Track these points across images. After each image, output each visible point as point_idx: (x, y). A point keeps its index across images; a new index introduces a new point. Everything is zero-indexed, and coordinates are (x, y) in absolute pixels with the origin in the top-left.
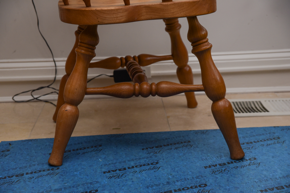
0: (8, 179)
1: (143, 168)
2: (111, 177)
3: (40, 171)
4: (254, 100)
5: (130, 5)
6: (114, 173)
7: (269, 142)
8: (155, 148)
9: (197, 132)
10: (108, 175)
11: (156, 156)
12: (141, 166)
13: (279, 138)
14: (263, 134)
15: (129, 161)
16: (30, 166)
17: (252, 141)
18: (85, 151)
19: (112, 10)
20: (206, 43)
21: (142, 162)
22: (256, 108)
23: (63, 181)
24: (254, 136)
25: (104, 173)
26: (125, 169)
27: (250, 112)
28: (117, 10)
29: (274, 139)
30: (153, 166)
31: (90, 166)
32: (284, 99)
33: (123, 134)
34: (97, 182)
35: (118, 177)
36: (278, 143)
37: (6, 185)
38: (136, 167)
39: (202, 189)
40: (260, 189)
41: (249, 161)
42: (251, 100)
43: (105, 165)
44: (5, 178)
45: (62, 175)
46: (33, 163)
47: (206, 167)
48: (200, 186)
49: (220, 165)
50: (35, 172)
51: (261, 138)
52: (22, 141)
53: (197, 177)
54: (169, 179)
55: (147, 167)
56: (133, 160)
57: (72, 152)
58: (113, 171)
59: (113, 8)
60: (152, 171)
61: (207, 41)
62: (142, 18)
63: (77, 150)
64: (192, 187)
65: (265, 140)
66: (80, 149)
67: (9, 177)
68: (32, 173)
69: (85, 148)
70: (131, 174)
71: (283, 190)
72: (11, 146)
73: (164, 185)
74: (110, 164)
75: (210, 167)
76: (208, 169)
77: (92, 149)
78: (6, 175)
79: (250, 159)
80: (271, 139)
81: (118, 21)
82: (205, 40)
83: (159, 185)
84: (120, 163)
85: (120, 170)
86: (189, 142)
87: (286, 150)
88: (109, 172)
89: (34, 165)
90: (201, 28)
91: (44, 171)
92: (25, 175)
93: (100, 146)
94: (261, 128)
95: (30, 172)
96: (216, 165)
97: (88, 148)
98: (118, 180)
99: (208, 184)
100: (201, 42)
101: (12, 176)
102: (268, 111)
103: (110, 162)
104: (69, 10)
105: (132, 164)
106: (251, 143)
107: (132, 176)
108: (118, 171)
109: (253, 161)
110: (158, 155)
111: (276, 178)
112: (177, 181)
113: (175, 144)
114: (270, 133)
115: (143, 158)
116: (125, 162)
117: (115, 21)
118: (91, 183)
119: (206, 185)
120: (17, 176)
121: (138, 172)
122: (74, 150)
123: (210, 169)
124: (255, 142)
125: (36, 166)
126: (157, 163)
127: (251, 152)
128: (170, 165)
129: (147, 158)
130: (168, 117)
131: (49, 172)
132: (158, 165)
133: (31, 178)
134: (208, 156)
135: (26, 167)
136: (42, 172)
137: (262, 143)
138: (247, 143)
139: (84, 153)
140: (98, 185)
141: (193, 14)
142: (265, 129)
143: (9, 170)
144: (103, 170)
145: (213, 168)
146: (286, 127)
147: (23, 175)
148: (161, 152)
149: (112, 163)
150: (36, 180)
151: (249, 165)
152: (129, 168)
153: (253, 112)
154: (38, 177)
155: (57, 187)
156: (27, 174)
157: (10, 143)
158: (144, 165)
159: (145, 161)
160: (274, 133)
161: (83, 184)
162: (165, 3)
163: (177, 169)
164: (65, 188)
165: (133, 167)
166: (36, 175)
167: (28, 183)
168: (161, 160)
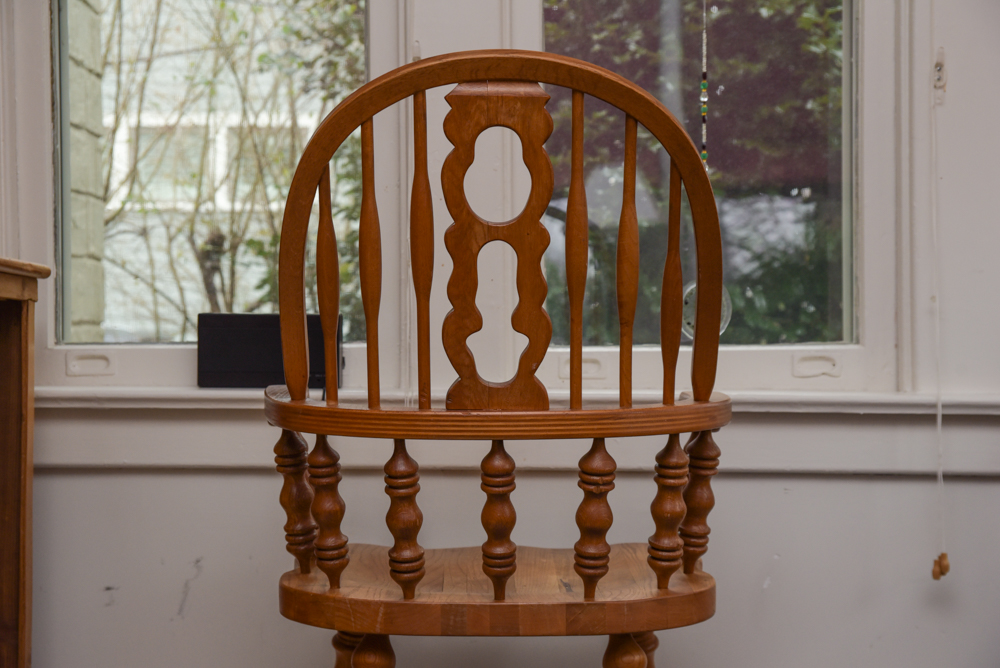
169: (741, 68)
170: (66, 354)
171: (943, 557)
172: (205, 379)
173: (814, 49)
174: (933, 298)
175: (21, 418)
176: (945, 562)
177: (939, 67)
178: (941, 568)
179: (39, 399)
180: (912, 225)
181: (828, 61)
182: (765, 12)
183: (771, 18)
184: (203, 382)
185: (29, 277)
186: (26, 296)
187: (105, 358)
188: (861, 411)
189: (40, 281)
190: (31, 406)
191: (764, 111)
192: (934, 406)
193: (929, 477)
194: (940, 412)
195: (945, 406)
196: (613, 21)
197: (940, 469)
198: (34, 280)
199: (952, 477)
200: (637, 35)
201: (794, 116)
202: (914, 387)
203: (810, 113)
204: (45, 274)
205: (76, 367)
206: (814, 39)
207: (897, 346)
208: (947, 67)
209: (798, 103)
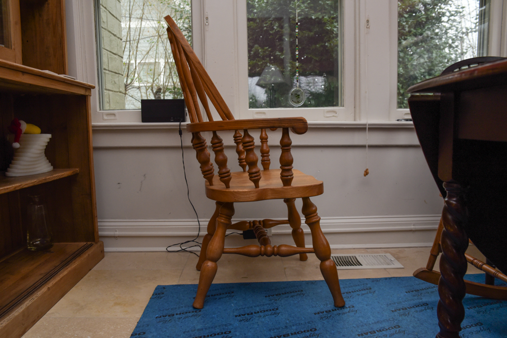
0: (162, 317)
1: (266, 313)
2: (241, 321)
3: (186, 313)
4: (351, 255)
5: (260, 188)
6: (244, 316)
7: (363, 292)
8: (275, 296)
9: (308, 283)
10: (239, 318)
11: (276, 303)
12: (264, 311)
13: (370, 289)
14: (359, 285)
15: (255, 306)
16: (179, 308)
17: (351, 291)
18: (221, 296)
19: (246, 192)
20: (316, 217)
21: (266, 307)
22: (352, 261)
23: (204, 322)
24: (352, 286)
25: (236, 316)
26: (252, 314)
27: (348, 265)
28: (250, 192)
29: (367, 289)
30: (274, 312)
31: (225, 310)
32: (373, 255)
33: (250, 283)
34: (230, 324)
35: (247, 321)
36: (371, 293)
37: (161, 323)
38: (261, 312)
39: (313, 332)
40: (357, 333)
41: (348, 309)
42: (348, 255)
43: (237, 309)
44: (161, 317)
45: (203, 317)
46: (182, 306)
47: (315, 314)
48: (311, 330)
49: (326, 312)
50: (183, 314)
51: (357, 288)
52: (173, 285)
53: (309, 323)
54: (286, 323)
55: (269, 313)
56: (258, 306)
57: (211, 297)
58: (243, 315)
59: (246, 190)
60: (273, 316)
61: (317, 215)
62: (268, 197)
63: (215, 295)
64: (304, 331)
65: (360, 291)
66: (217, 295)
67: (163, 316)
68: (180, 314)
69: (221, 294)
70: (257, 318)
71: (375, 334)
72: (165, 290)
73: (283, 328)
74: (240, 309)
75: (318, 313)
76: (317, 315)
77: (226, 295)
78: (161, 315)
79: (349, 307)
80: (365, 290)
81: (250, 200)
82: (315, 214)
83: (279, 328)
84: (248, 308)
85: (248, 314)
86: (302, 291)
87: (376, 299)
88: (240, 316)
89: (182, 307)
90: (312, 205)
91: (189, 312)
92: (175, 316)
93: (233, 292)
94: (357, 279)
95: (179, 313)
96: (323, 312)
97: (223, 294)
98: (247, 323)
99: (317, 329)
100: (312, 215)
101: (166, 316)
102: (361, 265)
103: (240, 307)
104: (213, 190)
105: (258, 309)
106: (350, 293)
107: (258, 320)
108: (246, 316)
109: (351, 309)
110: (278, 302)
111: (370, 324)
112: (293, 325)
113: (291, 292)
114: (363, 284)
115: (266, 304)
116: (252, 307)
117: (247, 200)
118: (226, 325)
119: (316, 330)
120: (169, 316)
121: (262, 317)
122: (212, 295)
123: (319, 315)
124: (352, 292)
125: (184, 308)
126: (277, 309)
127: (350, 301)
128: (288, 311)
129: (269, 304)
130: (285, 268)
131: (193, 313)
132: (278, 311)
133: (179, 318)
134: (317, 304)
135: (176, 308)
136: (188, 314)
137: (358, 293)
138: (347, 293)
139: (220, 299)
140: (230, 327)
141: (307, 196)
142: (359, 280)
143: (163, 310)
144: (235, 314)
145: (321, 314)
146: (376, 279)
147: (173, 315)
148: (280, 299)
149: (242, 308)
150: (183, 320)
151: (349, 312)
152: (255, 313)
153: (351, 265)
154: (185, 318)
155: (199, 327)
156: (177, 314)
157: (164, 287)
158: (267, 311)
159: (268, 307)
160: (367, 284)
161: (219, 326)
162: (285, 187)
163: (292, 315)
164: (206, 329)
165: (258, 312)
166: (184, 316)
167: (177, 322)
168: (280, 307)
169: (307, 34)
170: (103, 113)
171: (367, 170)
172: (144, 119)
173: (327, 28)
174: (366, 92)
175: (88, 132)
176: (367, 171)
177: (368, 21)
178: (366, 173)
179: (94, 126)
180: (360, 70)
181: (332, 31)
182: (313, 17)
183: (315, 19)
184: (143, 121)
185: (89, 88)
186: (87, 94)
187: (114, 115)
188: (345, 127)
189: (92, 90)
190: (91, 129)
191: (314, 46)
192: (366, 125)
193: (363, 147)
194: (367, 127)
195: (369, 125)
196: (270, 21)
197: (367, 145)
198: (90, 89)
199: (371, 147)
200: (277, 24)
201: (322, 48)
202: (360, 120)
203: (327, 46)
204: (94, 88)
205: (105, 117)
206: (328, 25)
207: (355, 107)
208: (370, 22)
209: (323, 44)
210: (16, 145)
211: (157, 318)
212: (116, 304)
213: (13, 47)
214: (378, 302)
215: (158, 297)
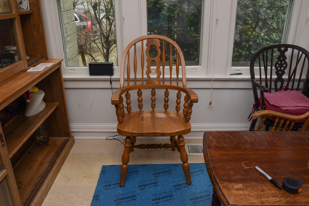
1: (152, 185)
2: (140, 189)
3: (117, 184)
4: (199, 144)
7: (199, 173)
8: (157, 174)
9: (174, 166)
10: (139, 188)
14: (198, 168)
16: (113, 181)
18: (132, 173)
21: (152, 182)
22: (199, 149)
23: (124, 190)
24: (194, 169)
25: (138, 187)
31: (134, 183)
34: (136, 192)
36: (202, 173)
37: (105, 190)
38: (150, 184)
39: (171, 197)
40: (190, 199)
44: (105, 186)
46: (114, 179)
47: (174, 186)
48: (170, 196)
49: (179, 185)
51: (197, 170)
52: (110, 165)
53: (170, 192)
54: (160, 192)
55: (154, 185)
56: (149, 180)
58: (141, 186)
60: (155, 187)
64: (167, 197)
68: (114, 185)
70: (148, 188)
71: (197, 199)
73: (158, 195)
74: (140, 182)
75: (175, 186)
77: (135, 173)
78: (105, 185)
80: (200, 171)
83: (157, 195)
84: (144, 181)
85: (144, 186)
86: (170, 171)
87: (204, 178)
93: (138, 171)
98: (143, 191)
99: (173, 195)
101: (107, 186)
105: (148, 182)
108: (143, 186)
110: (158, 178)
111: (197, 193)
112: (163, 193)
113: (165, 172)
115: (153, 180)
116: (146, 181)
118: (134, 192)
119: (172, 196)
120: (109, 186)
121: (150, 187)
123: (175, 187)
125: (115, 181)
128: (162, 184)
129: (154, 179)
130: (165, 154)
132: (157, 184)
133: (113, 187)
134: (176, 180)
136: (117, 185)
137: (196, 173)
138: (192, 173)
139: (132, 175)
140: (136, 193)
144: (138, 185)
145: (177, 187)
147: (111, 185)
148: (159, 176)
150: (115, 189)
152: (147, 185)
154: (116, 187)
155: (122, 193)
156: (112, 185)
157: (106, 167)
161: (131, 192)
163: (164, 186)
164: (125, 194)
165: (148, 184)
167: (113, 190)
168: (159, 181)
170: (68, 69)
171: (211, 102)
172: (91, 74)
174: (213, 61)
177: (217, 20)
178: (210, 103)
179: (64, 79)
185: (60, 62)
186: (60, 66)
187: (74, 70)
189: (62, 62)
193: (210, 89)
194: (213, 80)
197: (212, 88)
204: (63, 60)
208: (218, 20)
210: (28, 101)
211: (103, 187)
212: (85, 177)
213: (23, 59)
214: (204, 180)
215: (103, 174)
